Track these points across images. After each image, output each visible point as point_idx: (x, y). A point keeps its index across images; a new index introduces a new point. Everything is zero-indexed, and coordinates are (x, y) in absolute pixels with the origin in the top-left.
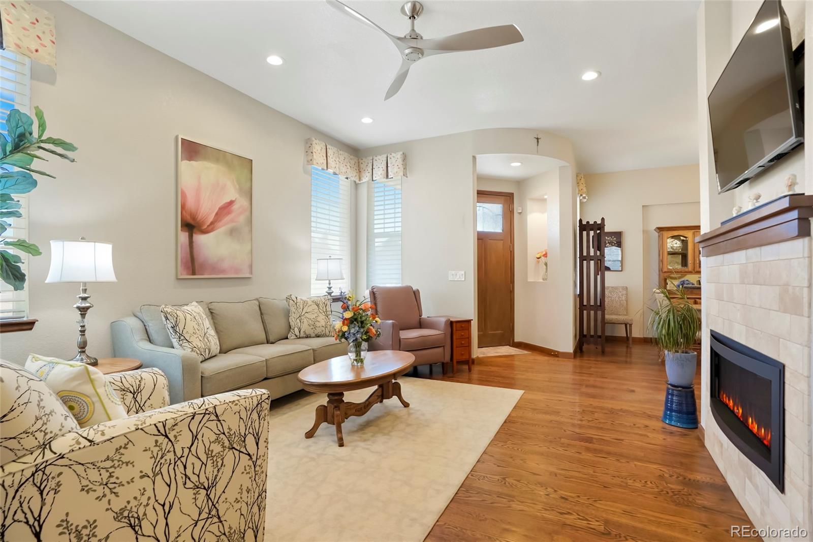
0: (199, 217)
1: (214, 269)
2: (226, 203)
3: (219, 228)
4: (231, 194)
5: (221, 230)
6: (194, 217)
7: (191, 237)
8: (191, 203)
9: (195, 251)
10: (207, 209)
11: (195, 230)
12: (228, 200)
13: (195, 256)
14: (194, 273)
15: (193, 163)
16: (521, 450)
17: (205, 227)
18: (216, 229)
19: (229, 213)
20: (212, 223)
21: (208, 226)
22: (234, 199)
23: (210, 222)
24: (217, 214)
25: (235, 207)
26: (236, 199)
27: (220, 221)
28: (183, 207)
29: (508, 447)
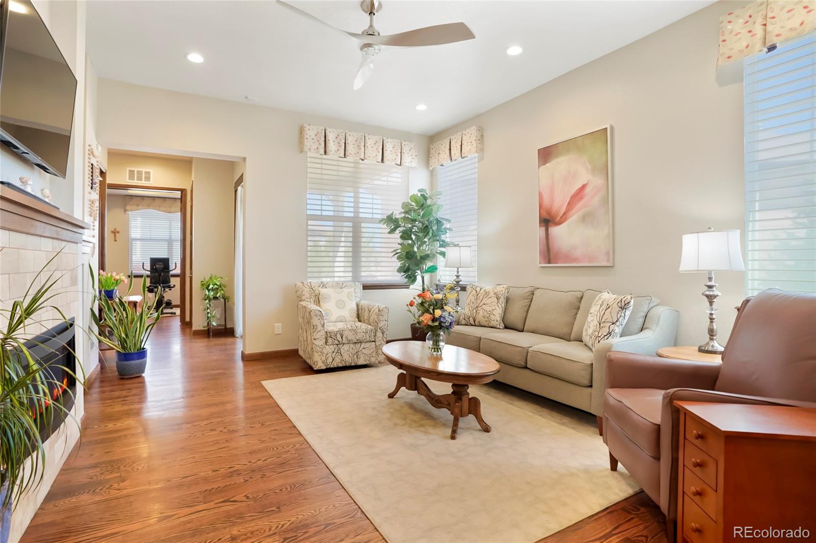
0: (554, 211)
1: (568, 258)
2: (578, 189)
3: (570, 217)
4: (584, 176)
5: (574, 218)
6: (549, 212)
7: (547, 230)
8: (546, 201)
9: (550, 242)
10: (559, 203)
11: (550, 224)
12: (580, 186)
13: (551, 247)
14: (549, 262)
15: (548, 165)
16: (273, 449)
17: (559, 218)
18: (568, 219)
19: (581, 199)
20: (565, 214)
21: (561, 217)
22: (586, 182)
23: (562, 214)
24: (569, 203)
25: (588, 190)
26: (588, 182)
27: (572, 209)
28: (540, 207)
29: (288, 447)
